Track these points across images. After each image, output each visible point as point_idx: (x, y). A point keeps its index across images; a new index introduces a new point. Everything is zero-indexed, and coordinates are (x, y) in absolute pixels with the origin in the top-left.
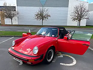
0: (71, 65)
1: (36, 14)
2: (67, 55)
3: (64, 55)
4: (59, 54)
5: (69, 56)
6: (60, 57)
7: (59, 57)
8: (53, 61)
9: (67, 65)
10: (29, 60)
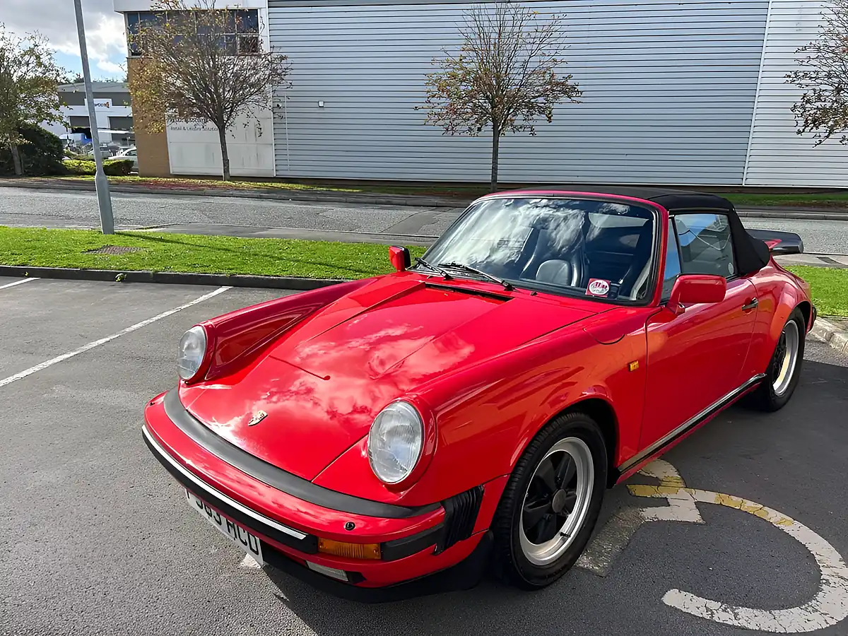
0: (792, 619)
1: (442, 72)
2: (749, 506)
3: (710, 497)
4: (656, 482)
5: (774, 516)
6: (663, 514)
7: (649, 513)
8: (584, 561)
9: (748, 618)
10: (328, 545)
